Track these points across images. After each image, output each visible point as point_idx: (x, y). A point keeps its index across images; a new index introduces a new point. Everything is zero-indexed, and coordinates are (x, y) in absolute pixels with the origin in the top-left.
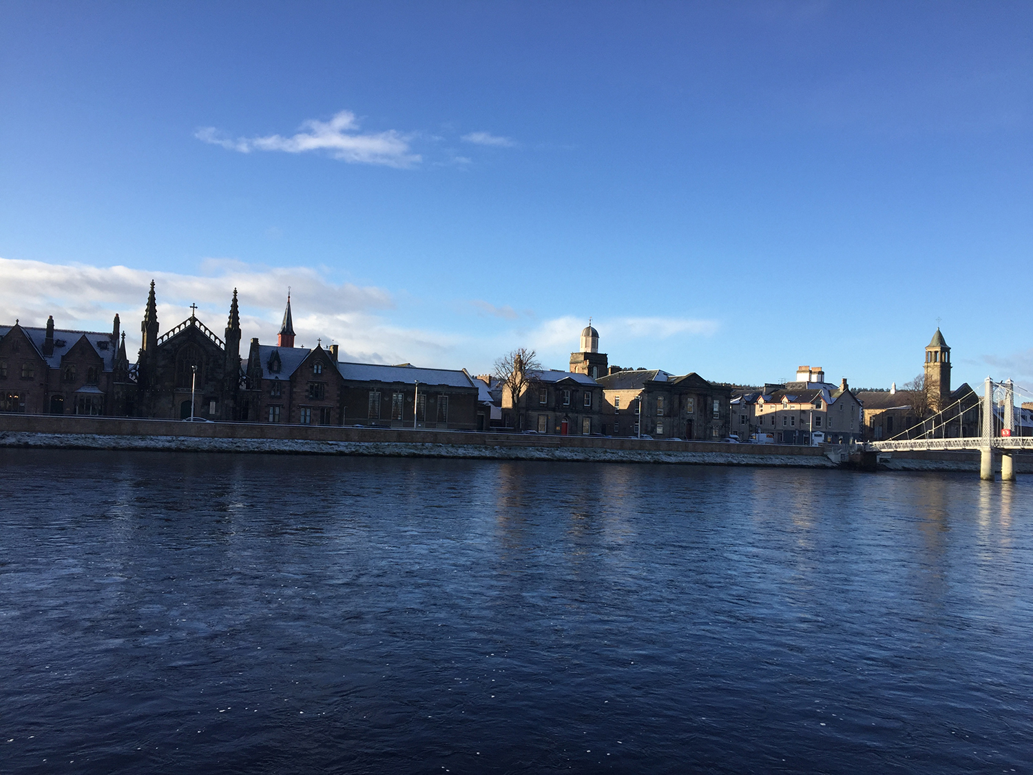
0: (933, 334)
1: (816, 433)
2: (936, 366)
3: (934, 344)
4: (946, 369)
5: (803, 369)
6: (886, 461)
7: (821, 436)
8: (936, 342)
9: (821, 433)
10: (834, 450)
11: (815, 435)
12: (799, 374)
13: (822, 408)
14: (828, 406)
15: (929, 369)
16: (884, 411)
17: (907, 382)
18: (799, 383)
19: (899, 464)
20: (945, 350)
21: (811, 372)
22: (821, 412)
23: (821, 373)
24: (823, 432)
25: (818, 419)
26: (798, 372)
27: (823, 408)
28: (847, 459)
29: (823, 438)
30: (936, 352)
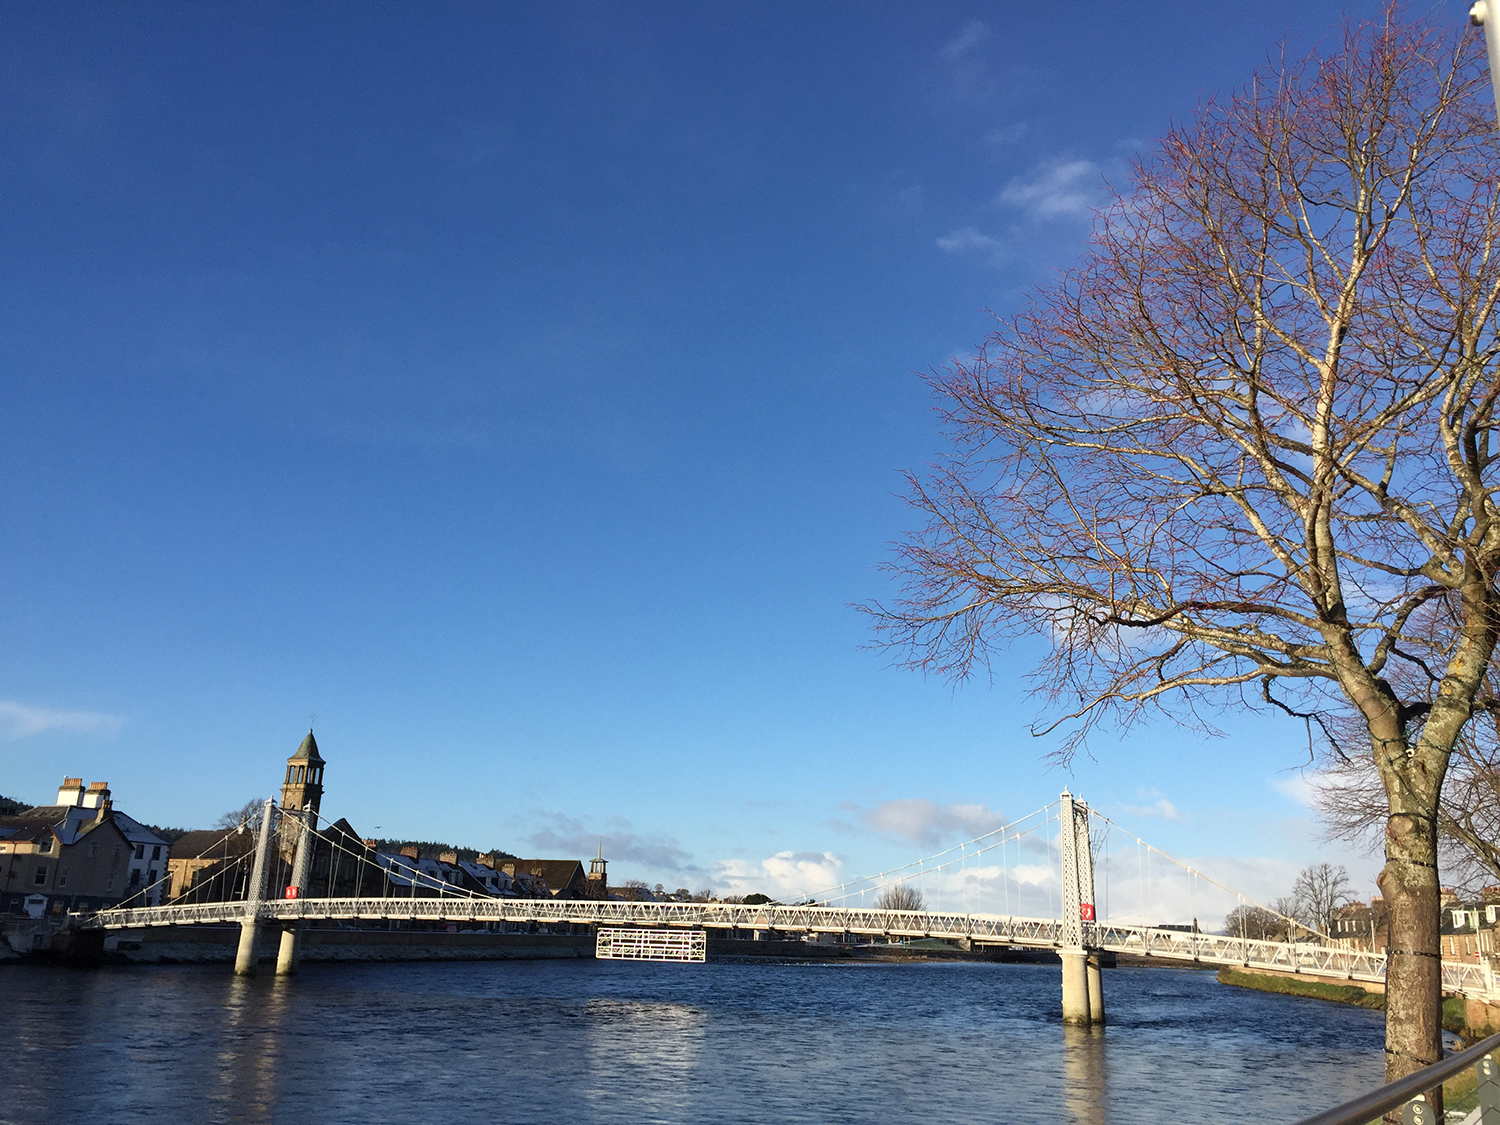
0: (302, 739)
1: (34, 897)
2: (299, 789)
3: (301, 754)
4: (313, 793)
5: (72, 784)
7: (41, 902)
8: (304, 750)
9: (40, 897)
11: (32, 902)
12: (62, 794)
13: (51, 852)
14: (64, 847)
15: (289, 794)
16: (215, 861)
17: (231, 811)
18: (60, 808)
20: (316, 763)
21: (82, 790)
22: (49, 859)
23: (105, 793)
24: (46, 895)
25: (42, 871)
26: (61, 788)
27: (54, 851)
29: (44, 906)
30: (303, 767)
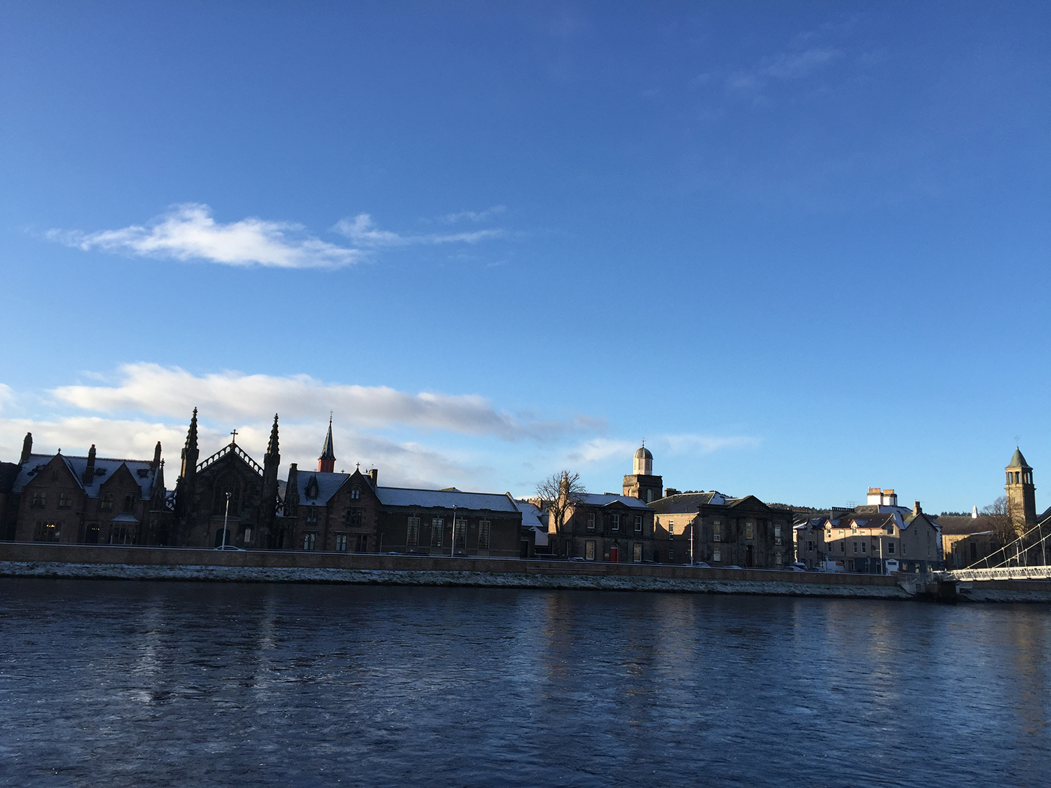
0: (1013, 453)
1: (890, 561)
2: (1019, 488)
3: (1014, 464)
4: (1029, 491)
5: (874, 491)
6: (968, 591)
7: (895, 564)
8: (1016, 462)
9: (894, 561)
10: (908, 580)
11: (889, 563)
12: (869, 497)
13: (894, 534)
14: (901, 531)
15: (1011, 491)
16: (966, 537)
17: (987, 505)
18: (869, 506)
19: (982, 595)
20: (1027, 470)
21: (882, 495)
22: (894, 538)
23: (894, 496)
24: (897, 560)
25: (891, 545)
26: (868, 494)
27: (895, 533)
28: (923, 590)
29: (897, 566)
30: (1017, 473)
